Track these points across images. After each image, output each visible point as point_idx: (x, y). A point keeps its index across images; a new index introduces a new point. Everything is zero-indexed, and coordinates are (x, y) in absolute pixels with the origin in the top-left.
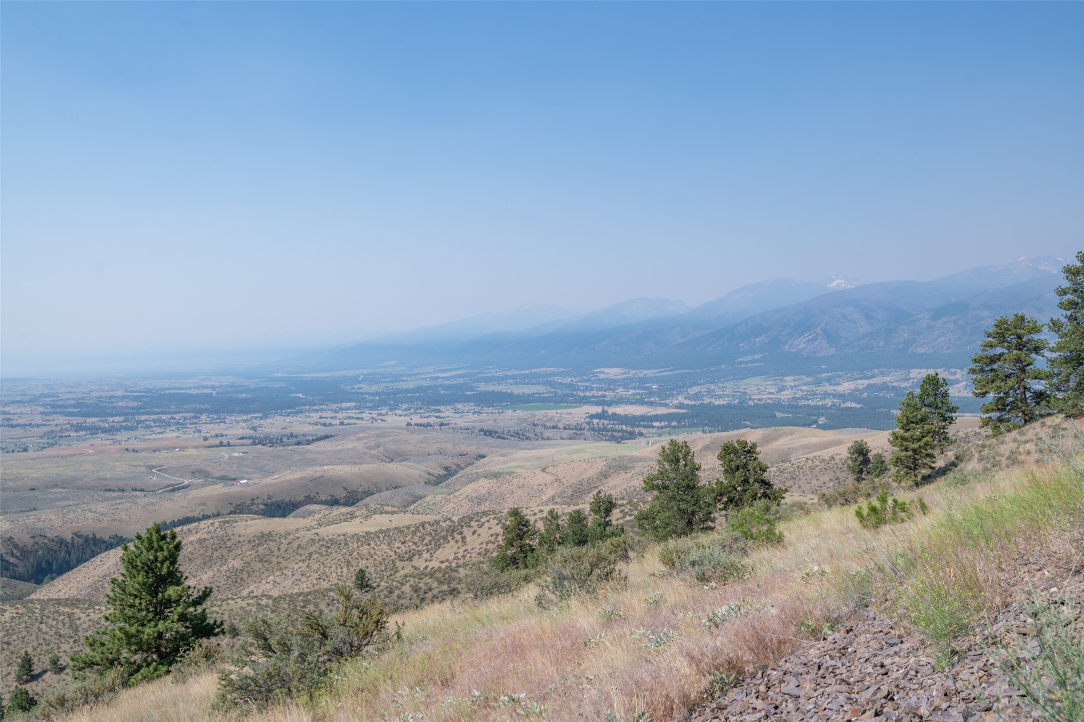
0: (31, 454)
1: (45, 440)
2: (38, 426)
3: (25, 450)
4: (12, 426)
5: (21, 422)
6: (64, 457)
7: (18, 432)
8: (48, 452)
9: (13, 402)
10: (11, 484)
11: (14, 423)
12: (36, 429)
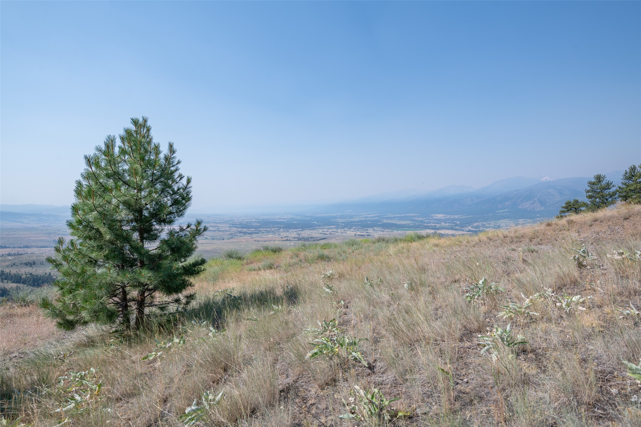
0: (225, 241)
1: (229, 236)
2: (228, 231)
3: (223, 239)
4: (219, 231)
5: (222, 229)
6: (236, 242)
7: (221, 233)
8: (231, 240)
9: (220, 223)
10: (219, 251)
11: (220, 230)
12: (227, 232)
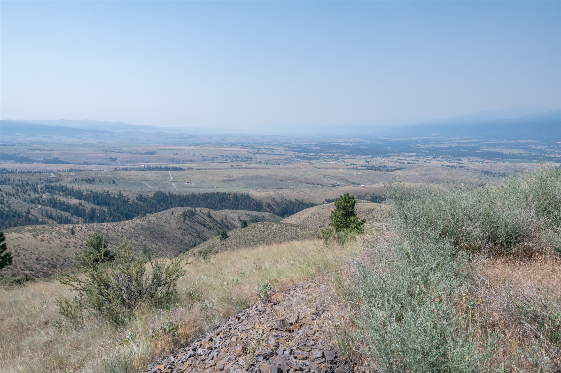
0: (281, 166)
1: (285, 161)
2: (283, 155)
3: (279, 164)
4: (274, 155)
5: (278, 153)
6: (292, 168)
7: (276, 157)
8: (287, 166)
9: (275, 145)
10: (274, 177)
11: (275, 153)
12: (283, 156)
